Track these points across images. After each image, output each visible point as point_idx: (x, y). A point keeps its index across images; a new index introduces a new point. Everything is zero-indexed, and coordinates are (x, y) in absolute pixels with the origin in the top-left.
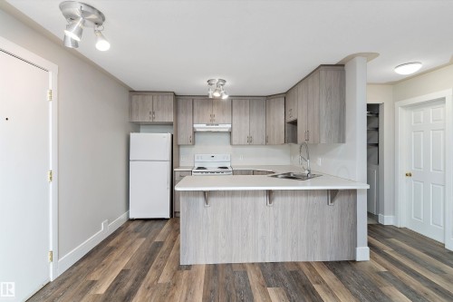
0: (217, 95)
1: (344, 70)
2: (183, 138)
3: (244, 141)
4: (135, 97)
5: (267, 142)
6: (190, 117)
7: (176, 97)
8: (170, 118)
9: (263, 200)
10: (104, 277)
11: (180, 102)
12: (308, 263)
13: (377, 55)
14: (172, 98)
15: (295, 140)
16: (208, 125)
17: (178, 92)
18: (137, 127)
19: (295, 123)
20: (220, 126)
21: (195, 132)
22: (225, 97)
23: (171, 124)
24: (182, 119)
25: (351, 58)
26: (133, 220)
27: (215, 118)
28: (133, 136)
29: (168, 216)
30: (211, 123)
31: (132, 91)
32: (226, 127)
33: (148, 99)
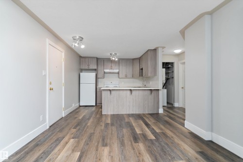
0: (114, 59)
1: (156, 52)
2: (100, 75)
4: (82, 59)
5: (133, 77)
6: (102, 67)
7: (97, 59)
8: (95, 67)
9: (129, 92)
11: (99, 61)
12: (144, 114)
13: (165, 47)
14: (96, 59)
15: (142, 76)
17: (98, 57)
18: (82, 70)
19: (142, 69)
21: (104, 73)
22: (117, 59)
23: (95, 70)
24: (99, 68)
25: (158, 48)
26: (81, 106)
27: (113, 67)
29: (95, 105)
30: (111, 69)
31: (81, 57)
32: (117, 71)
33: (87, 60)
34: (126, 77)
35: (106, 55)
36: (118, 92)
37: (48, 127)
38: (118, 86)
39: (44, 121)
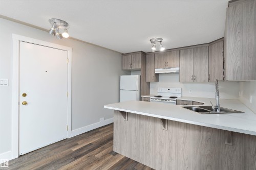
2: (149, 77)
3: (189, 79)
4: (124, 57)
5: (209, 80)
6: (153, 65)
8: (139, 66)
10: (81, 144)
11: (147, 56)
14: (140, 55)
16: (164, 69)
20: (172, 69)
21: (156, 74)
23: (139, 70)
27: (168, 64)
28: (122, 77)
31: (123, 54)
32: (175, 69)
33: (130, 56)
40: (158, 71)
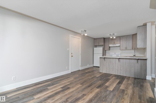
2: (107, 48)
3: (124, 48)
5: (132, 49)
6: (108, 43)
11: (106, 40)
14: (103, 39)
18: (96, 46)
20: (117, 45)
21: (110, 47)
23: (103, 45)
24: (106, 44)
26: (94, 66)
28: (95, 48)
30: (114, 44)
31: (94, 39)
33: (98, 40)
34: (126, 49)
35: (107, 35)
36: (109, 59)
37: (70, 72)
38: (120, 56)
39: (68, 69)
40: (110, 45)
